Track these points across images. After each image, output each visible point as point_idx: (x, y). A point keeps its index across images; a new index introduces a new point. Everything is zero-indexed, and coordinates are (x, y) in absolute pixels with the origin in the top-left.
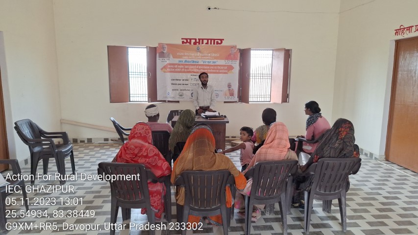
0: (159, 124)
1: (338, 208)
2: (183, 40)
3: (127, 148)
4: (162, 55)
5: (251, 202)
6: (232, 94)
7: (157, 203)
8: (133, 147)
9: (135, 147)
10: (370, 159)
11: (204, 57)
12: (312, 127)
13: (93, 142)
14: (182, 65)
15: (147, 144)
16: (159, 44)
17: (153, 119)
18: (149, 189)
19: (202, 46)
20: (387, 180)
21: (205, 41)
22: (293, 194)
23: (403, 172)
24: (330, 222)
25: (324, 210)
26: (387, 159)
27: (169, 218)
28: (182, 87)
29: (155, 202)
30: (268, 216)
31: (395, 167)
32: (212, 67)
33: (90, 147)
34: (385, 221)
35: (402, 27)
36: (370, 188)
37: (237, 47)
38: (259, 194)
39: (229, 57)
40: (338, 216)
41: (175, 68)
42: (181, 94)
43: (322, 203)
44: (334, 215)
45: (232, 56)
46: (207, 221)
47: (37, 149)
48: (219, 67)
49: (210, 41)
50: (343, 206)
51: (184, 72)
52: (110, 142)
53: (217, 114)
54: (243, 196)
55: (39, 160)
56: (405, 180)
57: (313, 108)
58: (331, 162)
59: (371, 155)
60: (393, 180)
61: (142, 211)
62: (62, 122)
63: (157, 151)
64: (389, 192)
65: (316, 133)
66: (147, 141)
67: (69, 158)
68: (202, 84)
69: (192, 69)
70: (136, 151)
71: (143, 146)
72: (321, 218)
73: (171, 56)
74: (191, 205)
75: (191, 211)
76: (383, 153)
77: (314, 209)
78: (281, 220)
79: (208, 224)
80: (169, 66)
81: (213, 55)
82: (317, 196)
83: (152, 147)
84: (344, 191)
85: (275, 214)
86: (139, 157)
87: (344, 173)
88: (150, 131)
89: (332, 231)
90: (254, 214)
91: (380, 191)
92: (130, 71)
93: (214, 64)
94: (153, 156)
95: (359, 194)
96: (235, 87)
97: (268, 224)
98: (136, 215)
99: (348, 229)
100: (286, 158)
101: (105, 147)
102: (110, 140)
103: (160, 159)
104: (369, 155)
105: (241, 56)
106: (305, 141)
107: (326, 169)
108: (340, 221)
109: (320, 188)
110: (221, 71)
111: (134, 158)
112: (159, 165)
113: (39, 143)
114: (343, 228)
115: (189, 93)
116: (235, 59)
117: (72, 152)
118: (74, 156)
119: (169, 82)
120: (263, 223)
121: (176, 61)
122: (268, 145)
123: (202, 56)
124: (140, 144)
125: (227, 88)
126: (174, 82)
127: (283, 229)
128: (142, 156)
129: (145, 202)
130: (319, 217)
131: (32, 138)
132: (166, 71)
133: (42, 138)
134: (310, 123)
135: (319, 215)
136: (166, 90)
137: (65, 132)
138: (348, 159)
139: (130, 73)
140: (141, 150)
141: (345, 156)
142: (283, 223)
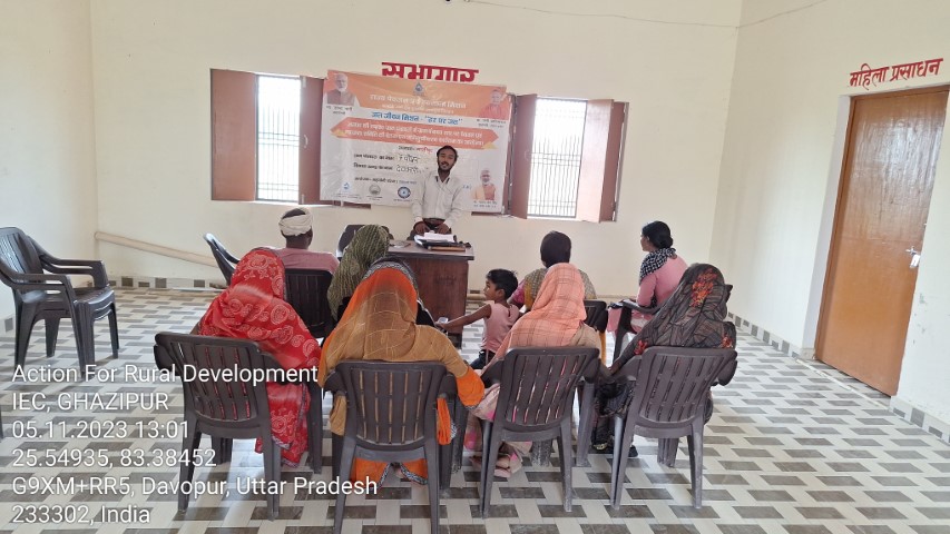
0: (311, 254)
1: (688, 458)
2: (385, 67)
3: (226, 303)
4: (336, 97)
5: (495, 434)
6: (490, 197)
7: (288, 430)
8: (237, 301)
9: (242, 301)
10: (782, 356)
11: (431, 107)
12: (651, 279)
13: (168, 286)
14: (380, 122)
15: (269, 298)
16: (330, 72)
17: (299, 241)
18: (270, 397)
19: (428, 83)
20: (811, 404)
21: (435, 73)
22: (593, 423)
23: (849, 388)
24: (670, 488)
25: (660, 460)
26: (818, 358)
27: (317, 463)
28: (378, 174)
29: (281, 427)
30: (537, 467)
31: (833, 376)
32: (450, 133)
33: (160, 299)
34: (790, 489)
35: (865, 68)
36: (769, 418)
37: (507, 91)
38: (513, 418)
39: (487, 112)
40: (687, 473)
41: (363, 130)
42: (374, 189)
43: (657, 444)
44: (680, 471)
45: (495, 109)
46: (400, 473)
47: (31, 297)
48: (463, 134)
49: (445, 72)
50: (697, 453)
51: (385, 140)
52: (207, 288)
53: (449, 238)
54: (481, 422)
55: (34, 321)
56: (851, 403)
57: (658, 237)
58: (672, 355)
59: (786, 346)
60: (823, 403)
61: (257, 445)
62: (99, 238)
63: (292, 314)
64: (809, 430)
65: (661, 292)
66: (269, 290)
67: (106, 320)
68: (440, 170)
69: (403, 133)
70: (244, 312)
71: (260, 301)
72: (652, 478)
73: (356, 102)
74: (359, 437)
75: (359, 448)
76: (811, 344)
77: (639, 456)
78: (559, 478)
79: (402, 480)
80: (350, 124)
81: (453, 104)
82: (642, 428)
83: (281, 304)
84: (701, 419)
85: (554, 465)
86: (251, 325)
87: (699, 381)
88: (281, 270)
89: (671, 507)
90: (504, 463)
91: (790, 426)
92: (260, 130)
93: (453, 125)
94: (282, 325)
95: (743, 428)
96: (499, 180)
97: (535, 485)
98: (245, 454)
99: (706, 503)
100: (573, 342)
101: (196, 300)
102: (207, 285)
103: (298, 331)
104: (780, 347)
105: (514, 112)
106: (636, 308)
107: (661, 371)
108: (690, 486)
109: (647, 412)
110: (467, 142)
111: (238, 327)
112: (296, 344)
113: (38, 284)
114: (694, 501)
115: (393, 189)
116: (500, 116)
117: (112, 306)
118: (118, 318)
119: (348, 161)
120: (525, 483)
121: (367, 113)
122: (539, 311)
123: (426, 106)
124: (254, 296)
125: (480, 182)
126: (362, 161)
127: (563, 495)
128: (257, 324)
129: (259, 426)
130: (648, 475)
131: (21, 271)
132: (343, 134)
133: (46, 272)
134: (649, 268)
135: (649, 471)
136: (340, 177)
137: (99, 263)
138: (708, 351)
139: (260, 135)
140: (254, 309)
141: (702, 345)
142: (564, 485)
